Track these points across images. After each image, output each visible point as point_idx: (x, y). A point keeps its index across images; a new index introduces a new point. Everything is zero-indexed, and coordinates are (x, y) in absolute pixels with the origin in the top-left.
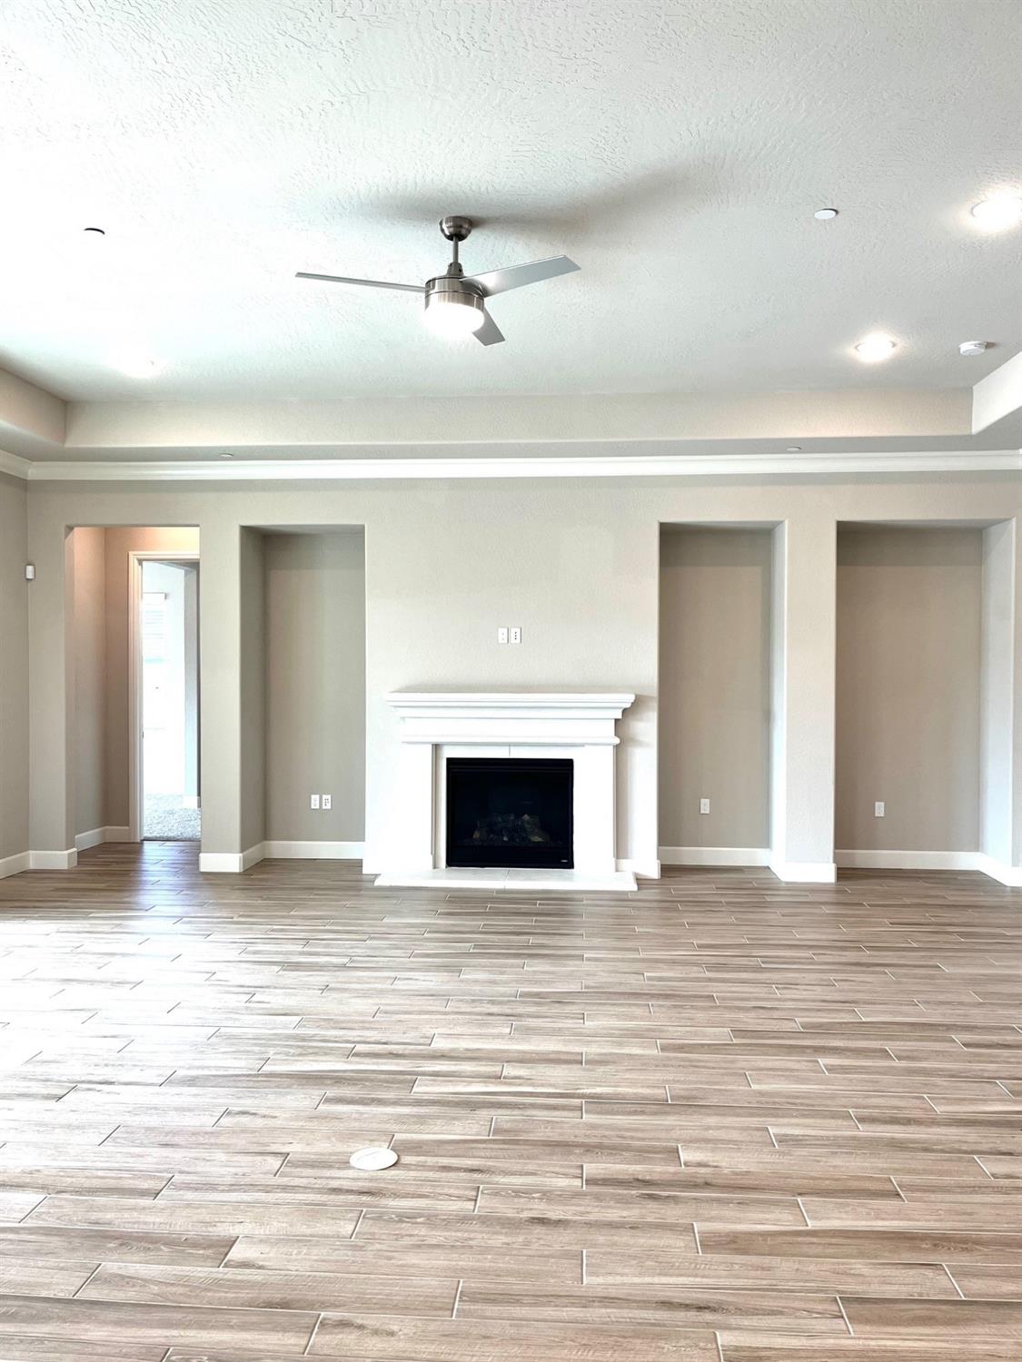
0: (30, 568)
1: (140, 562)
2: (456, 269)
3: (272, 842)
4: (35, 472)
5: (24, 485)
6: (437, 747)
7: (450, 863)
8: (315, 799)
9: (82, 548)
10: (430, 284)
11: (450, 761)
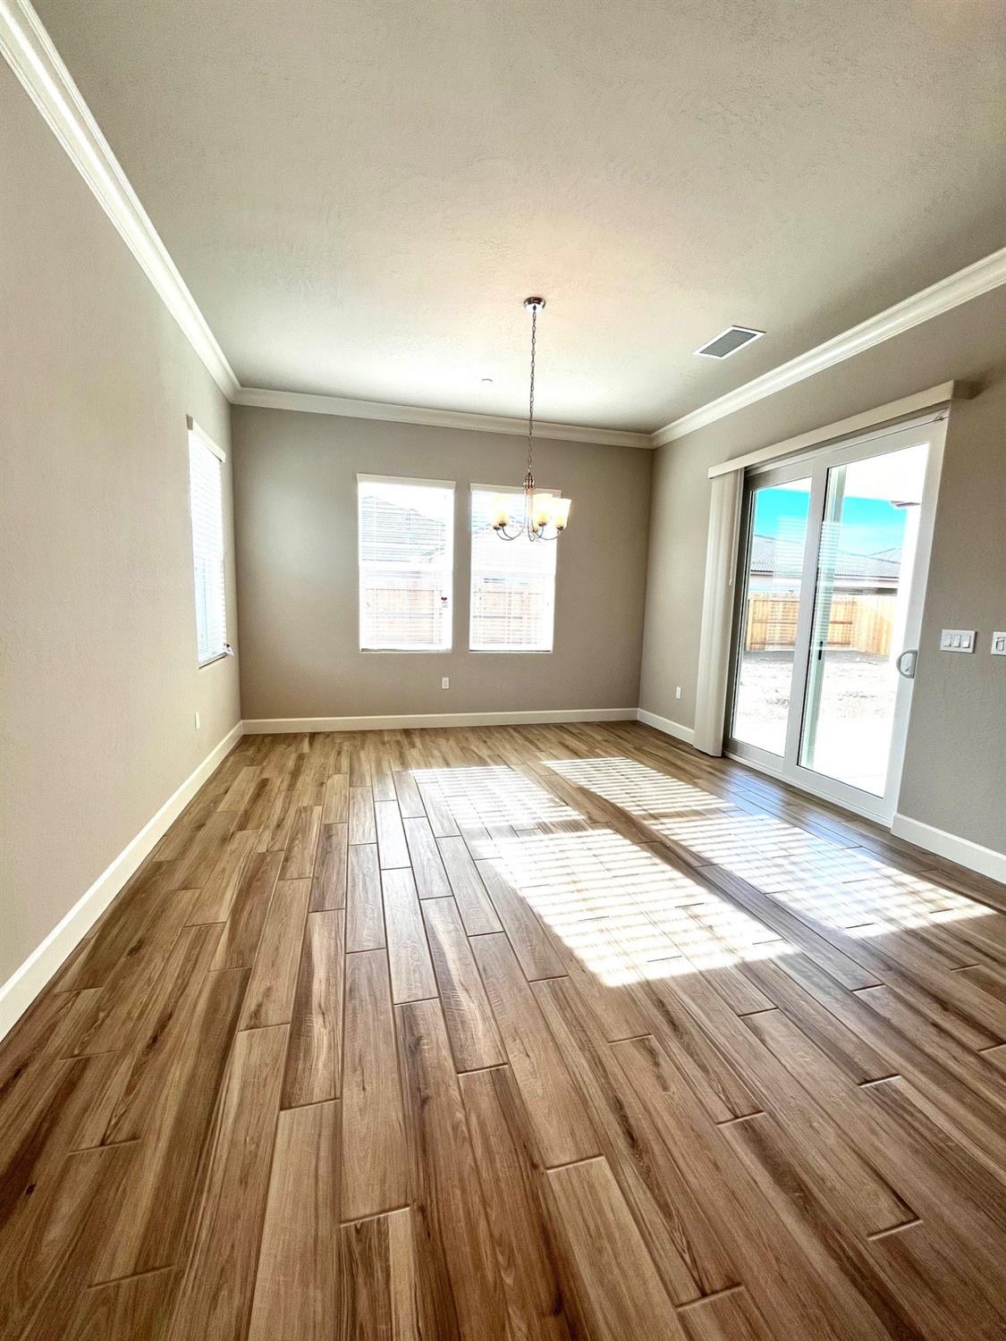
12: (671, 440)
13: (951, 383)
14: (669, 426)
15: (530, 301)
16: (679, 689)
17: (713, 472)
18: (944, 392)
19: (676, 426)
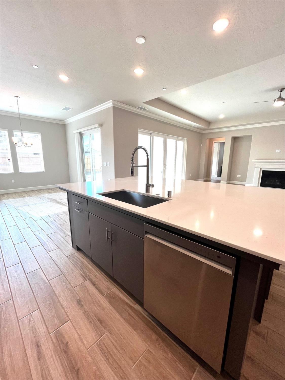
0: (202, 145)
1: (214, 143)
2: (280, 96)
3: (231, 181)
4: (203, 132)
5: (202, 134)
6: (261, 169)
7: (261, 186)
8: (238, 176)
9: (208, 141)
10: (275, 100)
11: (263, 171)
12: (68, 123)
13: (98, 124)
14: (66, 120)
15: (16, 97)
16: (76, 178)
17: (74, 132)
18: (97, 125)
19: (68, 120)
